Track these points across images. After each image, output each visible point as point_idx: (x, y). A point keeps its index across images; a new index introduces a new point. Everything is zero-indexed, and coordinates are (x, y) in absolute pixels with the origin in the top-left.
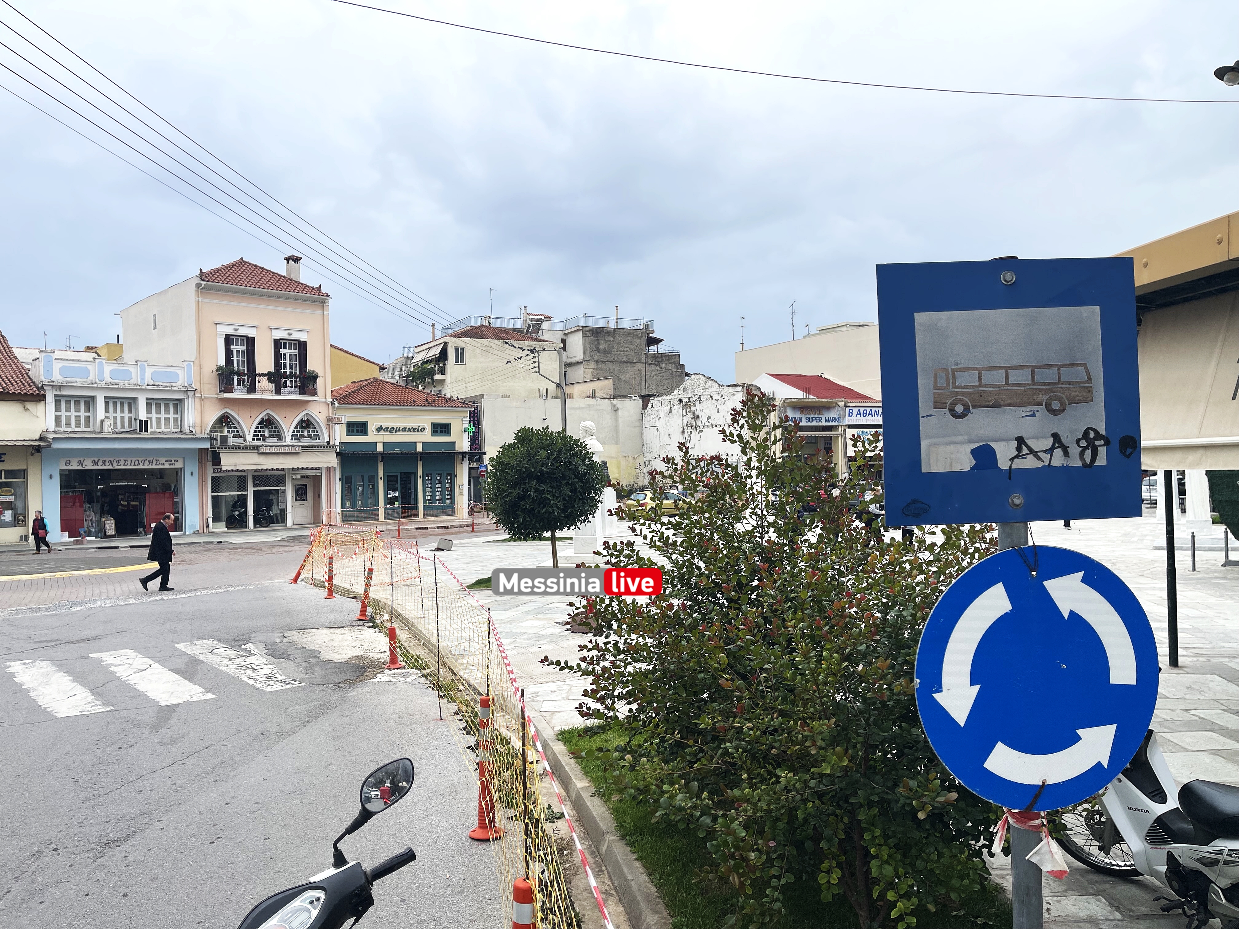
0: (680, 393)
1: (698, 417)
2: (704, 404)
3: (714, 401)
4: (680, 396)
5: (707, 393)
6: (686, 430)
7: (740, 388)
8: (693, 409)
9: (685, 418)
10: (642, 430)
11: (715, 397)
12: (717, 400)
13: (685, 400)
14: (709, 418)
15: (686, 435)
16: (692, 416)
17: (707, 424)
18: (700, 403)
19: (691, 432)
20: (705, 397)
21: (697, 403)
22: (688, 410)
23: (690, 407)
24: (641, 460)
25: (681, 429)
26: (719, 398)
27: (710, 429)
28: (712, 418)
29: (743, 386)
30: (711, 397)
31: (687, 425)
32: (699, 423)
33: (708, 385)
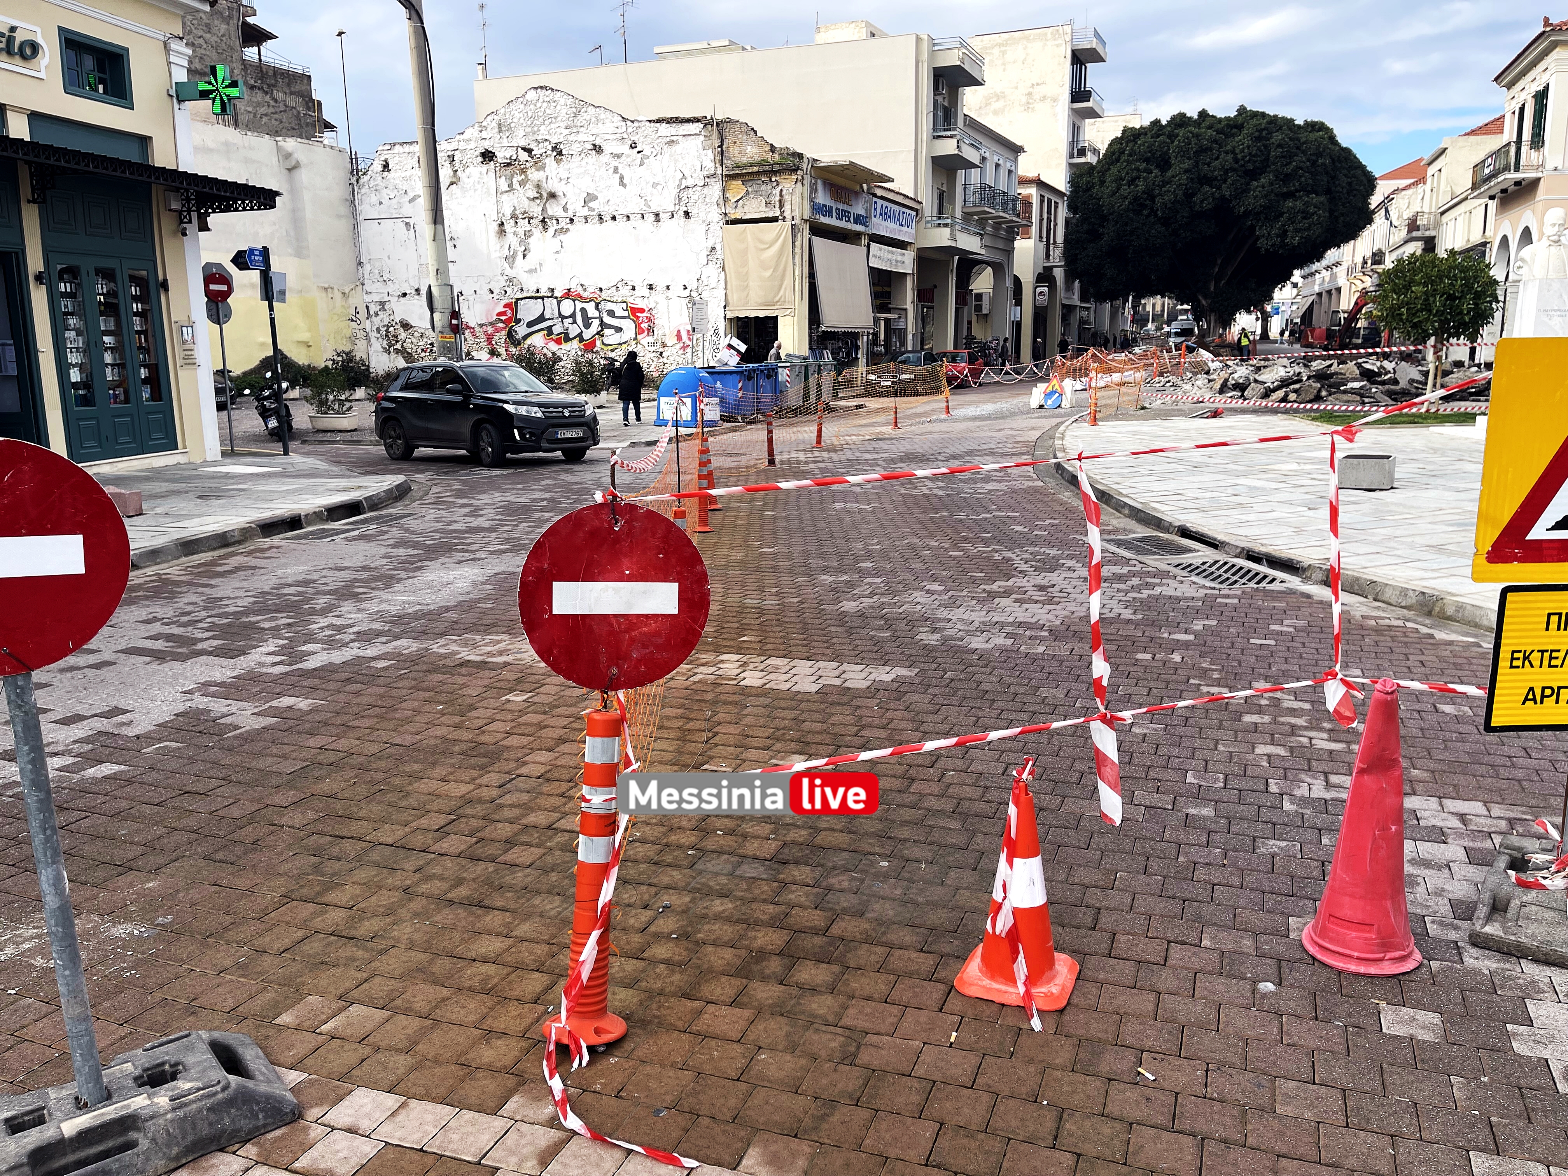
0: (484, 134)
1: (552, 196)
2: (572, 166)
3: (604, 158)
4: (487, 145)
5: (582, 137)
6: (507, 227)
7: (696, 127)
8: (534, 175)
9: (505, 196)
10: (355, 227)
11: (608, 148)
12: (619, 156)
13: (502, 155)
14: (590, 198)
15: (511, 239)
16: (533, 194)
17: (585, 212)
18: (558, 161)
19: (528, 234)
20: (576, 148)
21: (550, 162)
22: (517, 179)
23: (523, 171)
24: (358, 300)
25: (495, 227)
26: (625, 149)
27: (594, 226)
28: (602, 199)
29: (706, 122)
30: (597, 149)
31: (514, 216)
32: (554, 209)
33: (581, 119)
